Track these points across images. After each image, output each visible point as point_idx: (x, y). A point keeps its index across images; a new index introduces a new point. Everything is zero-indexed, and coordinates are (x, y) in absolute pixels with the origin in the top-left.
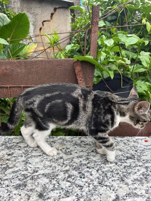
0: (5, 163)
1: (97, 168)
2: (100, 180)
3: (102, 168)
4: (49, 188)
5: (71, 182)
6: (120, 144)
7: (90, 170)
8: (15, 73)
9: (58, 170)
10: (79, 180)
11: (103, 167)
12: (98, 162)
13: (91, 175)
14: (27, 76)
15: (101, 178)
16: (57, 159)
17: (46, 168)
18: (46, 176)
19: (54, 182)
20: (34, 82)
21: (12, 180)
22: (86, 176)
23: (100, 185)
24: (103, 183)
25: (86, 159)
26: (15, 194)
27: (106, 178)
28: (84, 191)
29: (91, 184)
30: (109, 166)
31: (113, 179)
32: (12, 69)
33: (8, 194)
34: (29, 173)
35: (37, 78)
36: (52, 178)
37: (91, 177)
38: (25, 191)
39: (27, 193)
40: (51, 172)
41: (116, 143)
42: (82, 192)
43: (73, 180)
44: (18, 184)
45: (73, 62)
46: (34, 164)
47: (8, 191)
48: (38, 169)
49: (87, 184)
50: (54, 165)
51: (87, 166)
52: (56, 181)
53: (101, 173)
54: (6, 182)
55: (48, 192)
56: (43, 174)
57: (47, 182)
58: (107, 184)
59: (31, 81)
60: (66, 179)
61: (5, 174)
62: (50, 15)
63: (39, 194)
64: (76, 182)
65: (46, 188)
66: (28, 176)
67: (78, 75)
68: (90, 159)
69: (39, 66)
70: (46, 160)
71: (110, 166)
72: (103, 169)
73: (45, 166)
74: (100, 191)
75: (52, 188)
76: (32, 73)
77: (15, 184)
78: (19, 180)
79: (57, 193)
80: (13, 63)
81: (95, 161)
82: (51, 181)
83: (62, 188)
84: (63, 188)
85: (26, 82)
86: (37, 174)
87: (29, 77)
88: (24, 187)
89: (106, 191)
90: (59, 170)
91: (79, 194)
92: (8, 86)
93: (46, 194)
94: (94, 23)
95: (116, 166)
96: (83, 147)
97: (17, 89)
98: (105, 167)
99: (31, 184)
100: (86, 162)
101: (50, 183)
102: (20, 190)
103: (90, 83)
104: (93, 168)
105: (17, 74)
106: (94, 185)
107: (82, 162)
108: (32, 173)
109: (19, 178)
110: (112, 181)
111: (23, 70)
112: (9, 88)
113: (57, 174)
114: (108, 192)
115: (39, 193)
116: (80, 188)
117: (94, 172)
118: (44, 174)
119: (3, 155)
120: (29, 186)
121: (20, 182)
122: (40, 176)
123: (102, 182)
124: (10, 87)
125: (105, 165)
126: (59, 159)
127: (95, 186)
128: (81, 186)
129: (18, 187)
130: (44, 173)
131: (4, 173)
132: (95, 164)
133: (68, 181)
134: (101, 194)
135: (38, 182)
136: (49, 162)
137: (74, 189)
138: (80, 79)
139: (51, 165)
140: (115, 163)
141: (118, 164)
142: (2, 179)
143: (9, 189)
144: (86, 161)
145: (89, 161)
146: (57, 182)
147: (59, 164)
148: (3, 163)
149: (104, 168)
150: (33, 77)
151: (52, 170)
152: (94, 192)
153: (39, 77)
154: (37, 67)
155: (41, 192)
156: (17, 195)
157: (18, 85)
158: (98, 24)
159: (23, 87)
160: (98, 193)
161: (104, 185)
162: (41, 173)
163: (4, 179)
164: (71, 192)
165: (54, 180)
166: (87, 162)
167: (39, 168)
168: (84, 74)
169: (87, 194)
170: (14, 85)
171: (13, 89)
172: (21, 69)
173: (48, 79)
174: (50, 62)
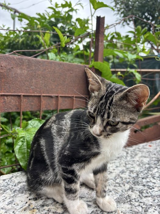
1: (150, 177)
4: (140, 211)
5: (149, 197)
7: (148, 180)
8: (12, 74)
9: (122, 191)
10: (152, 191)
11: (153, 174)
13: (154, 183)
14: (29, 80)
18: (119, 202)
20: (38, 90)
22: (152, 186)
25: (130, 172)
30: (156, 171)
32: (9, 68)
35: (42, 84)
36: (128, 201)
37: (157, 185)
40: (119, 196)
43: (148, 194)
50: (110, 188)
51: (140, 177)
52: (136, 201)
57: (130, 207)
59: (34, 87)
60: (141, 196)
64: (153, 194)
65: (138, 213)
68: (133, 170)
69: (47, 69)
75: (144, 210)
76: (37, 77)
79: (154, 212)
80: (11, 59)
83: (151, 205)
85: (27, 88)
87: (32, 82)
90: (124, 191)
96: (113, 163)
97: (11, 99)
101: (134, 206)
104: (147, 177)
107: (132, 176)
111: (24, 72)
117: (153, 180)
132: (144, 173)
133: (146, 197)
140: (155, 167)
144: (133, 173)
145: (136, 173)
146: (139, 202)
147: (113, 185)
150: (37, 83)
151: (117, 194)
153: (46, 84)
157: (15, 92)
159: (24, 96)
165: (132, 202)
170: (8, 92)
171: (4, 99)
172: (21, 69)
173: (56, 86)
174: (60, 65)
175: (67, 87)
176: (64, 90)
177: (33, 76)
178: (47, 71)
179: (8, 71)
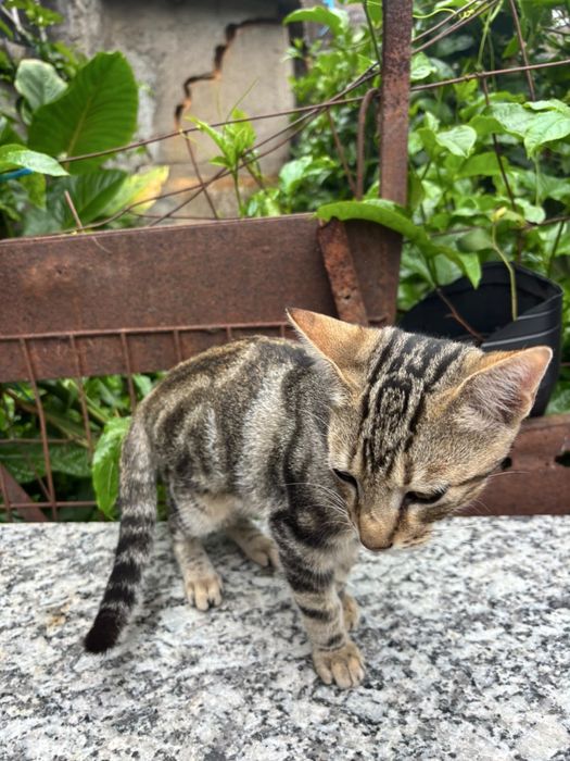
0: (72, 630)
1: (429, 648)
2: (444, 697)
3: (450, 647)
4: (245, 728)
5: (328, 705)
6: (519, 547)
7: (402, 656)
8: (93, 282)
9: (276, 655)
10: (361, 695)
11: (453, 643)
12: (432, 624)
13: (409, 674)
14: (140, 291)
15: (449, 690)
16: (267, 609)
17: (227, 649)
18: (229, 678)
19: (263, 703)
21: (103, 697)
22: (387, 678)
23: (448, 715)
24: (459, 707)
25: (382, 610)
26: (116, 752)
27: (470, 687)
28: (383, 741)
29: (411, 713)
30: (479, 638)
31: (500, 690)
32: (84, 269)
33: (90, 750)
34: (165, 669)
35: (177, 297)
36: (253, 688)
37: (409, 684)
38: (155, 741)
39: (160, 745)
40: (250, 662)
41: (499, 542)
42: (377, 743)
43: (337, 695)
44: (124, 712)
45: (315, 226)
46: (181, 631)
47: (88, 737)
48: (200, 652)
49: (394, 714)
50: (258, 634)
51: (389, 637)
52: (271, 698)
53: (448, 667)
54: (82, 705)
55: (241, 742)
56: (220, 673)
57: (236, 704)
58: (475, 713)
59: (155, 309)
60: (308, 691)
61: (73, 671)
62: (212, 54)
63: (208, 751)
64: (350, 704)
65: (234, 728)
66: (162, 681)
67: (335, 276)
68: (400, 608)
69: (182, 252)
70: (227, 617)
71: (484, 638)
72: (457, 650)
73: (223, 640)
74: (451, 739)
75: (259, 730)
76: (160, 280)
77: (112, 712)
78: (130, 693)
79: (277, 750)
80: (85, 245)
81: (419, 618)
82: (250, 698)
83: (297, 730)
84: (300, 728)
85: (138, 314)
86: (196, 670)
87: (149, 296)
88: (148, 724)
89: (472, 741)
90: (281, 657)
91: (364, 753)
92: (71, 333)
93: (234, 753)
94: (394, 66)
95: (508, 638)
96: (368, 562)
97: (104, 342)
98: (462, 643)
99: (175, 710)
100: (385, 624)
101: (246, 709)
102: (135, 736)
103: (385, 307)
104: (415, 647)
105: (103, 287)
106: (423, 716)
107: (370, 624)
108: (177, 669)
109: (130, 686)
110: (497, 699)
111: (123, 271)
112: (73, 342)
113: (274, 671)
114: (481, 744)
115: (209, 746)
116: (366, 730)
117: (419, 664)
118: (223, 670)
119: (63, 595)
120: (169, 722)
121: (132, 702)
122: (207, 680)
123: (454, 703)
124: (77, 338)
125: (463, 633)
126: (277, 611)
127: (426, 720)
128: (370, 722)
129: (125, 723)
130: (224, 666)
131: (71, 667)
132: (422, 629)
133: (319, 701)
134: (452, 751)
135: (200, 702)
136: (239, 623)
137: (342, 733)
138: (345, 292)
139: (247, 633)
140: (501, 624)
141: (514, 630)
142: (64, 692)
143: (94, 732)
144: (384, 618)
145: (396, 619)
146: (275, 704)
147: (276, 629)
148: (67, 629)
149: (460, 647)
150: (162, 296)
151: (252, 657)
152: (423, 744)
153: (186, 296)
154: (177, 255)
155: (215, 744)
156: (122, 753)
157: (108, 327)
158: (407, 69)
159: (128, 335)
160: (441, 747)
161: (464, 717)
162: (212, 669)
163: (72, 693)
164: (334, 745)
165: (262, 695)
166: (389, 620)
167: (201, 647)
168: (358, 270)
169: (397, 752)
170: (92, 328)
171: (87, 345)
172: (115, 264)
173: (220, 298)
174: (223, 234)
175: (255, 297)
176: (248, 307)
177: (148, 280)
178: (184, 258)
179: (82, 275)
